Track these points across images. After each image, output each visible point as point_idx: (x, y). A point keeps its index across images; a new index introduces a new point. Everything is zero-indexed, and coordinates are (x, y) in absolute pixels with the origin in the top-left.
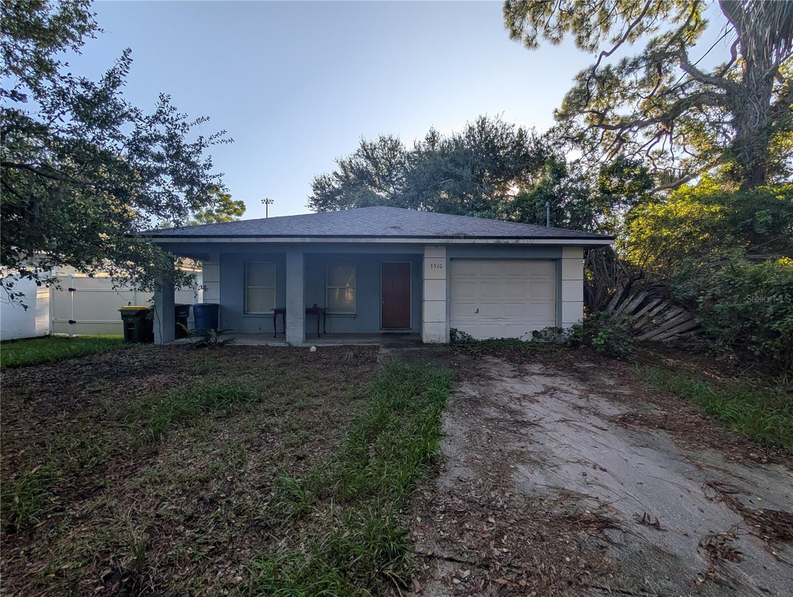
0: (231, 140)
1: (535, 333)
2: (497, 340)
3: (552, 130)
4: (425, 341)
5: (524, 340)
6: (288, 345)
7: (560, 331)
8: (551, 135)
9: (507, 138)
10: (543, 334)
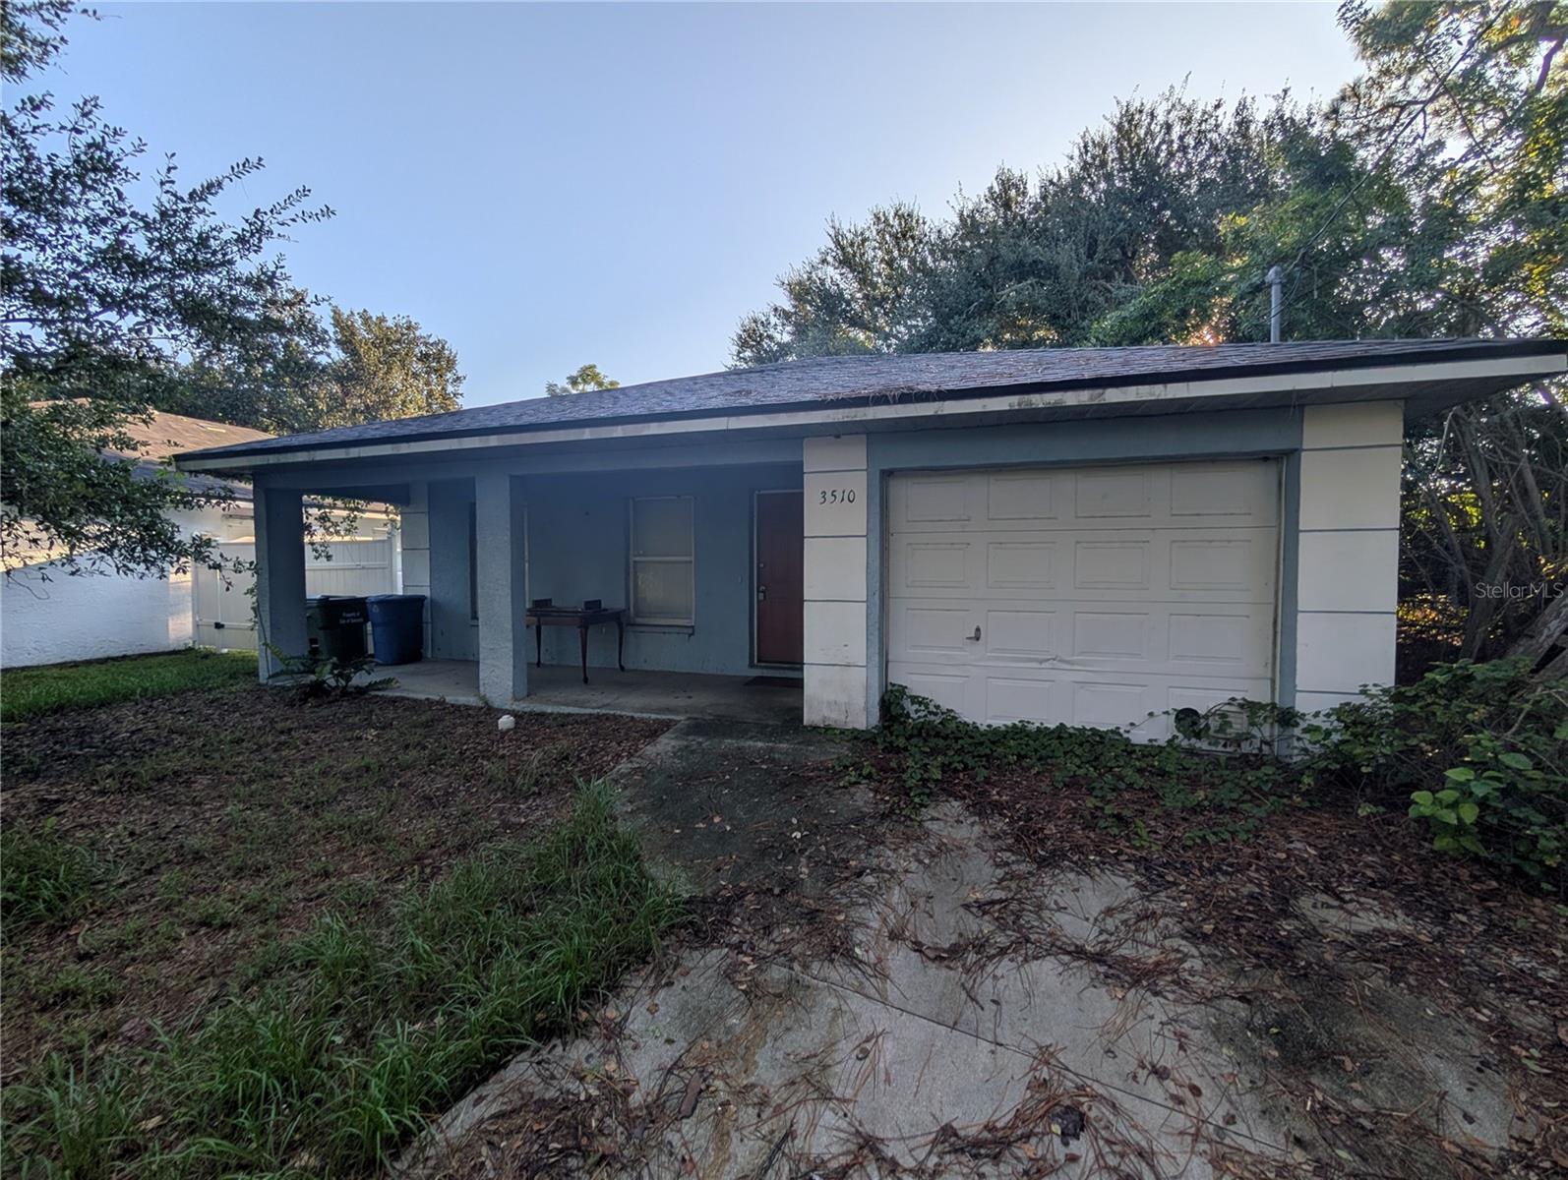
0: (328, 212)
1: (1186, 718)
2: (1042, 732)
3: (1353, 93)
4: (810, 717)
5: (1139, 737)
6: (480, 704)
7: (1287, 718)
8: (1347, 108)
9: (1199, 143)
10: (1214, 723)
